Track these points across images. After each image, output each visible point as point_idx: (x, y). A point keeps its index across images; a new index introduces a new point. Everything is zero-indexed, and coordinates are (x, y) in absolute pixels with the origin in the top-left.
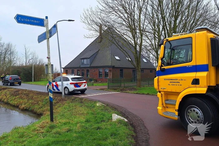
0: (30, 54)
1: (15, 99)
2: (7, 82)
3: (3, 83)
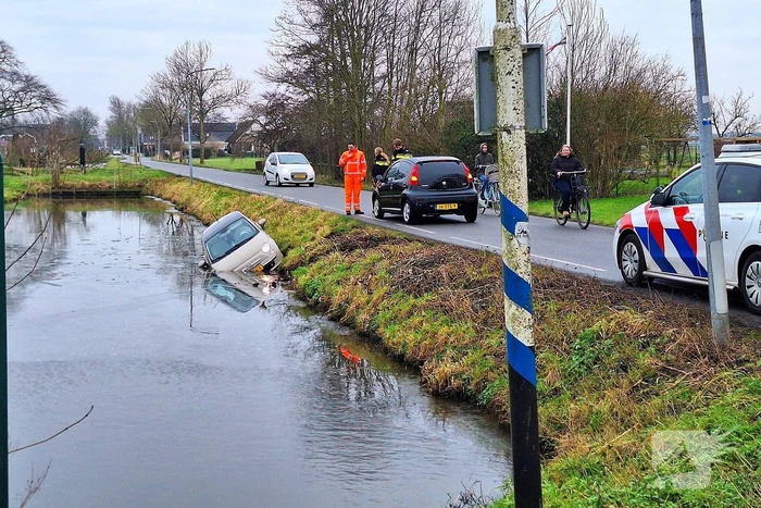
0: (552, 14)
1: (410, 314)
2: (398, 198)
3: (377, 202)
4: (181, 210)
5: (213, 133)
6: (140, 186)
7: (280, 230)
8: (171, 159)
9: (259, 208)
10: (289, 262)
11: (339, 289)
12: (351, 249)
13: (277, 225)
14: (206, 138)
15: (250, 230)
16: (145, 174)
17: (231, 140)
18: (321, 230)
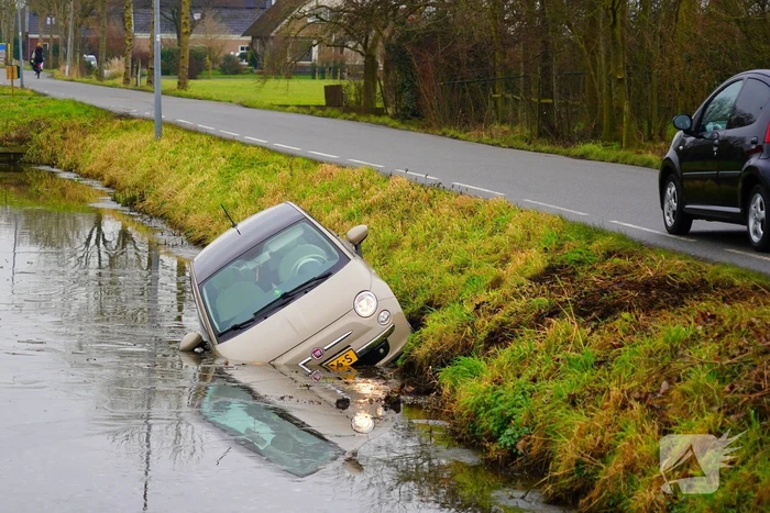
2: (732, 180)
3: (671, 190)
4: (130, 203)
5: (210, 13)
6: (22, 140)
7: (402, 259)
8: (100, 77)
9: (344, 201)
10: (430, 343)
11: (577, 419)
12: (609, 312)
13: (395, 245)
14: (194, 24)
15: (322, 254)
16: (35, 111)
17: (258, 33)
18: (518, 260)
